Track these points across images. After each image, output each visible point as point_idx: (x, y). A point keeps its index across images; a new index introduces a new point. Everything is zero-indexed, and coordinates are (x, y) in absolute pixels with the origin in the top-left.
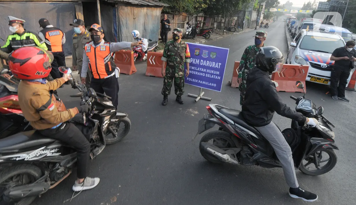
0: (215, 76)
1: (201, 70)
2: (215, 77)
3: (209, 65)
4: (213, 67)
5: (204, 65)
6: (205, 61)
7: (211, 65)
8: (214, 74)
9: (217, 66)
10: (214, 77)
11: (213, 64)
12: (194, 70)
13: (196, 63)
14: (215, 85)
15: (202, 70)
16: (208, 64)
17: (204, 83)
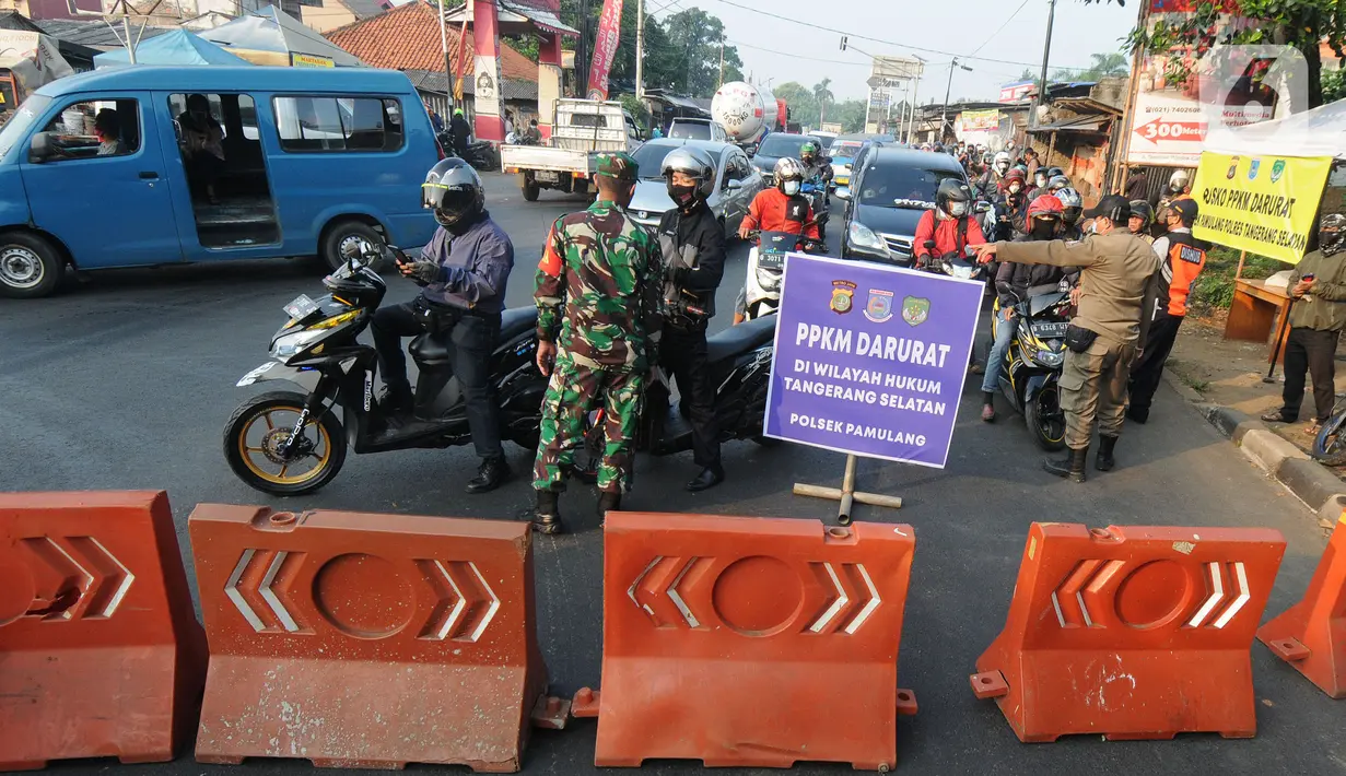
0: (920, 402)
1: (859, 377)
2: (923, 406)
3: (896, 353)
4: (913, 361)
5: (875, 355)
6: (878, 337)
7: (903, 354)
8: (916, 395)
9: (930, 359)
10: (916, 404)
11: (915, 349)
12: (826, 380)
13: (835, 349)
14: (921, 441)
15: (865, 378)
16: (890, 351)
17: (870, 432)
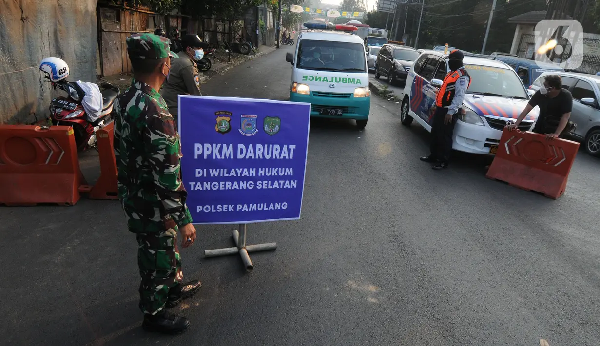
0: (282, 182)
1: (241, 173)
2: (284, 184)
3: (263, 154)
4: (274, 158)
5: (250, 157)
6: (251, 146)
7: (268, 154)
8: (278, 178)
9: (285, 155)
10: (279, 184)
11: (275, 150)
12: (219, 179)
13: (223, 157)
14: (285, 205)
15: (245, 172)
16: (259, 153)
17: (253, 207)
